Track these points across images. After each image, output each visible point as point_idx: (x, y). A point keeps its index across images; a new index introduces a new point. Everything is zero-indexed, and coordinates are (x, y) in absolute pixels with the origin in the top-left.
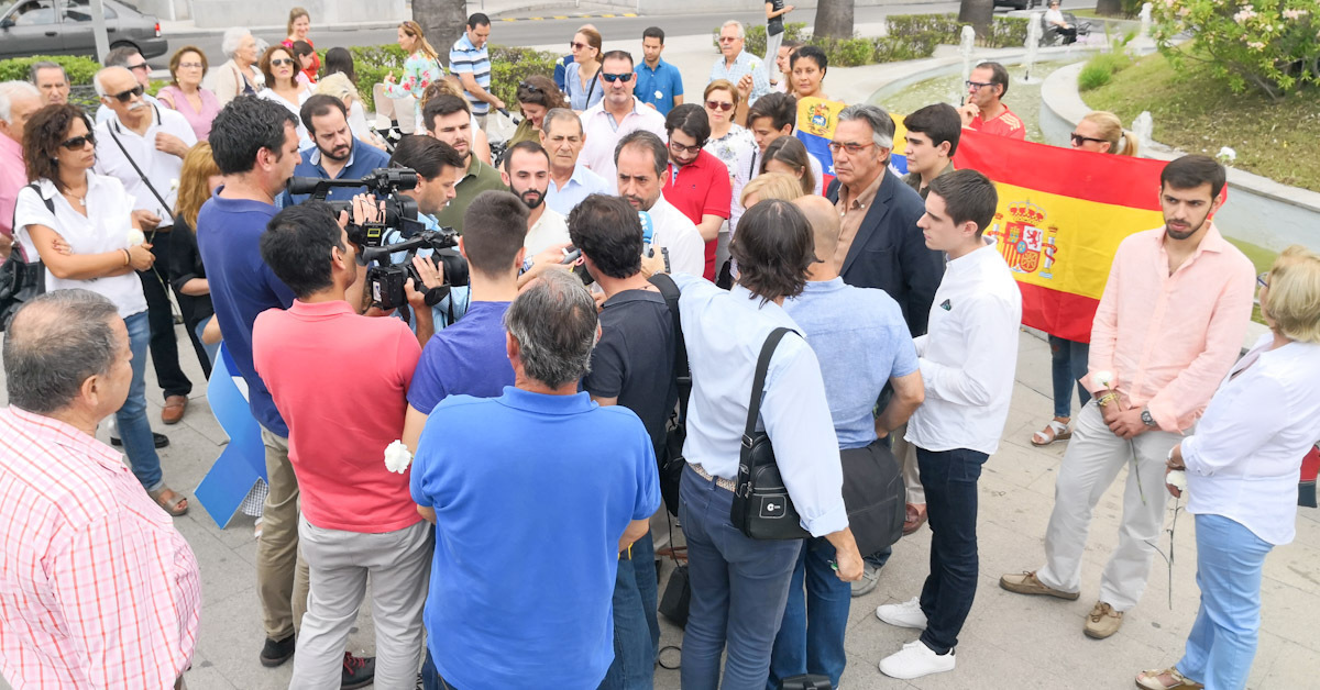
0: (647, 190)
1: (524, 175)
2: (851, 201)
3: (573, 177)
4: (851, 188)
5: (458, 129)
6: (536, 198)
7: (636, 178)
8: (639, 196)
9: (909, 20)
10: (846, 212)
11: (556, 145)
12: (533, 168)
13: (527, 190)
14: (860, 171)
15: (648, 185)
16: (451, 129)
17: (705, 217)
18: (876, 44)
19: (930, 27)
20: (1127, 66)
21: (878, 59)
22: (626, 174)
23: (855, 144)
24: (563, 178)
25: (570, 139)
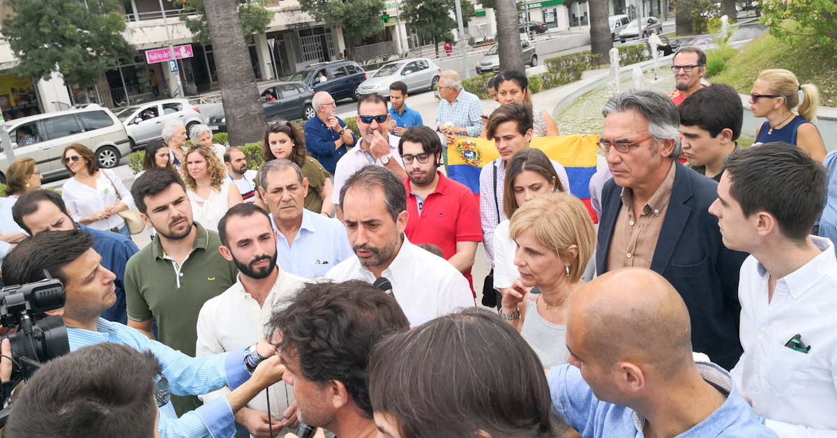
0: (381, 236)
1: (246, 243)
2: (640, 207)
3: (303, 226)
4: (636, 191)
5: (171, 206)
6: (266, 264)
7: (365, 223)
8: (372, 245)
9: (559, 59)
10: (635, 221)
11: (277, 198)
12: (253, 233)
13: (253, 258)
14: (639, 171)
15: (381, 230)
16: (164, 208)
17: (460, 244)
18: (543, 78)
19: (574, 61)
20: (732, 56)
21: (546, 87)
22: (352, 220)
23: (626, 141)
24: (293, 229)
25: (290, 188)
